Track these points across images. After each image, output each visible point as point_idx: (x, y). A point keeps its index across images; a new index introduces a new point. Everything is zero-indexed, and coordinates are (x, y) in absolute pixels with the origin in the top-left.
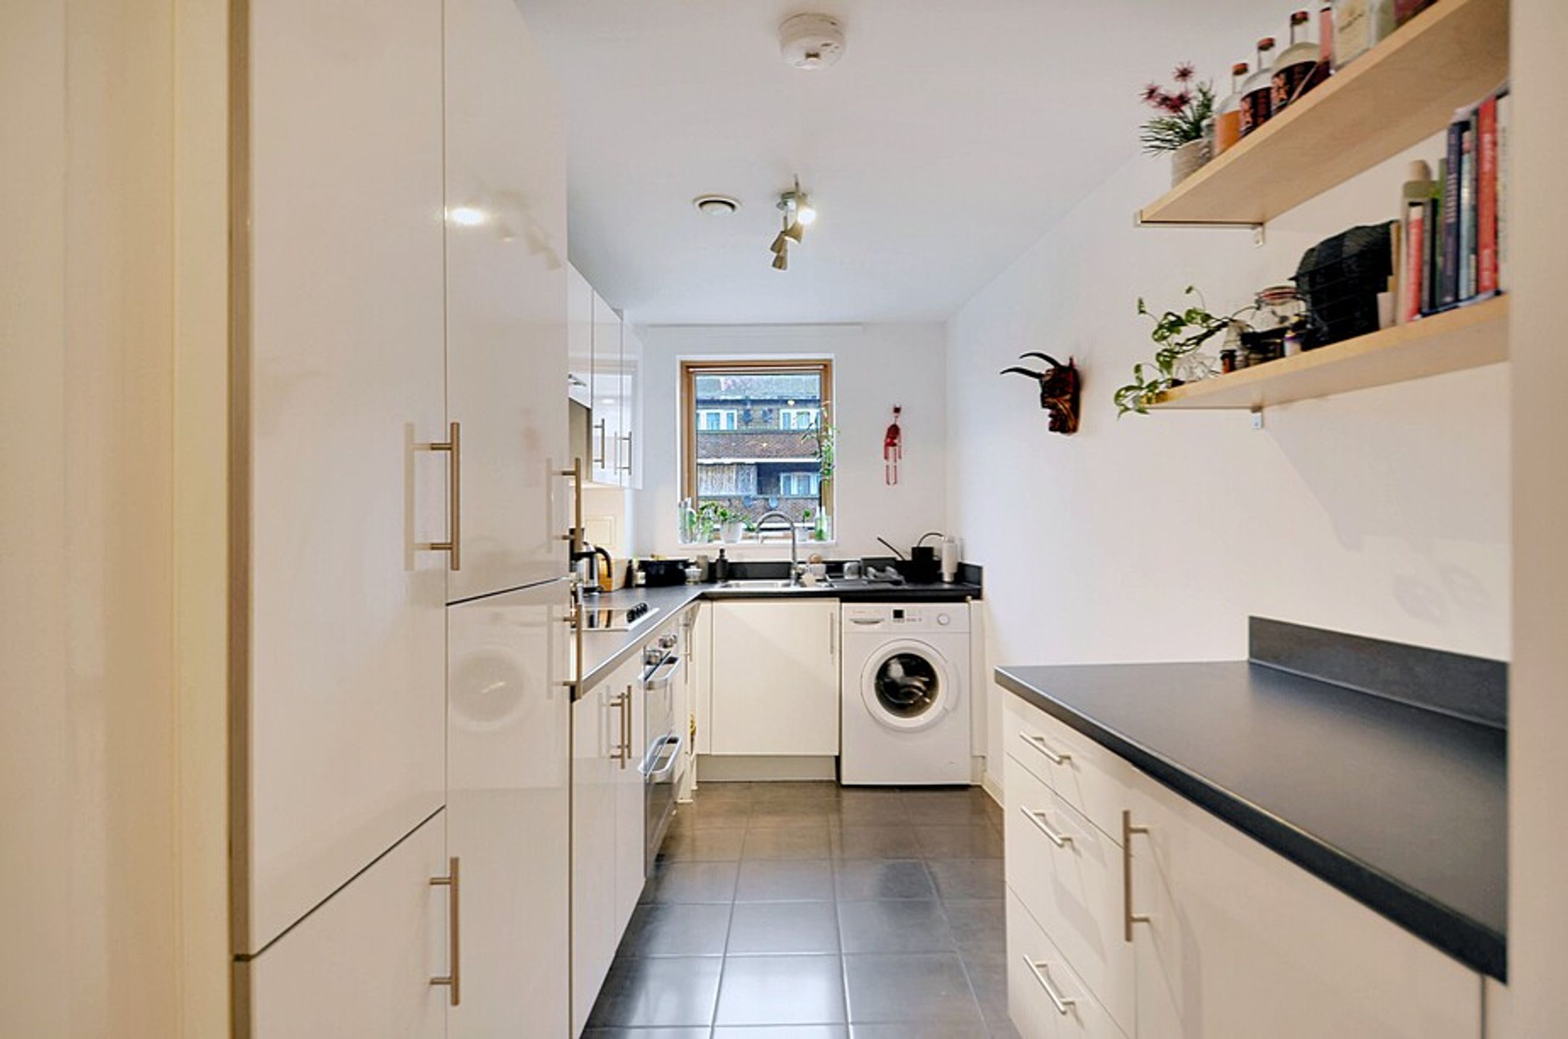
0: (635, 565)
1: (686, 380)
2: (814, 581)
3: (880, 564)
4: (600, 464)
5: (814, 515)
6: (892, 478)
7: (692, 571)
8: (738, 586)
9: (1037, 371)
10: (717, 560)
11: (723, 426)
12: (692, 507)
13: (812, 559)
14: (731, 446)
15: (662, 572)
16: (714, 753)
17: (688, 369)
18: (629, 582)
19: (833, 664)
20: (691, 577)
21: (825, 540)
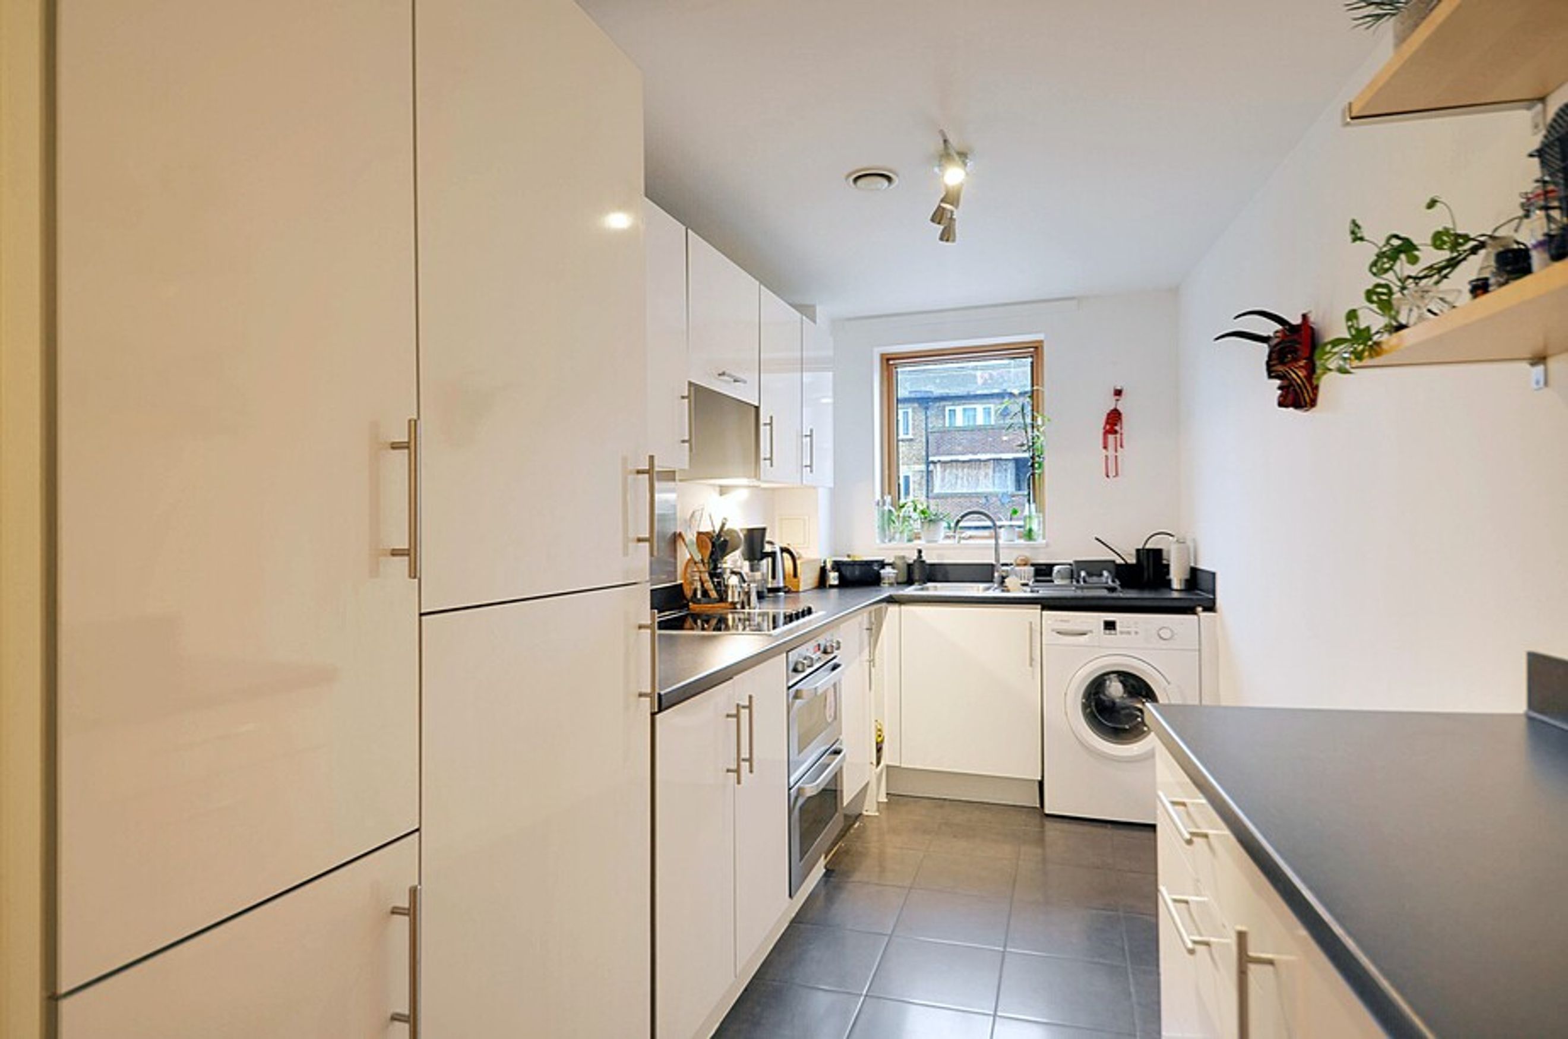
0: (829, 566)
1: (886, 374)
2: (1019, 585)
3: (1093, 568)
4: (768, 462)
5: (1022, 514)
6: (1112, 470)
7: (888, 572)
8: (936, 588)
9: (1265, 334)
10: (915, 561)
11: (980, 421)
12: (892, 505)
13: (1019, 562)
14: (987, 441)
15: (857, 573)
16: (903, 765)
17: (889, 362)
18: (822, 583)
19: (1033, 678)
20: (887, 578)
21: (1034, 540)
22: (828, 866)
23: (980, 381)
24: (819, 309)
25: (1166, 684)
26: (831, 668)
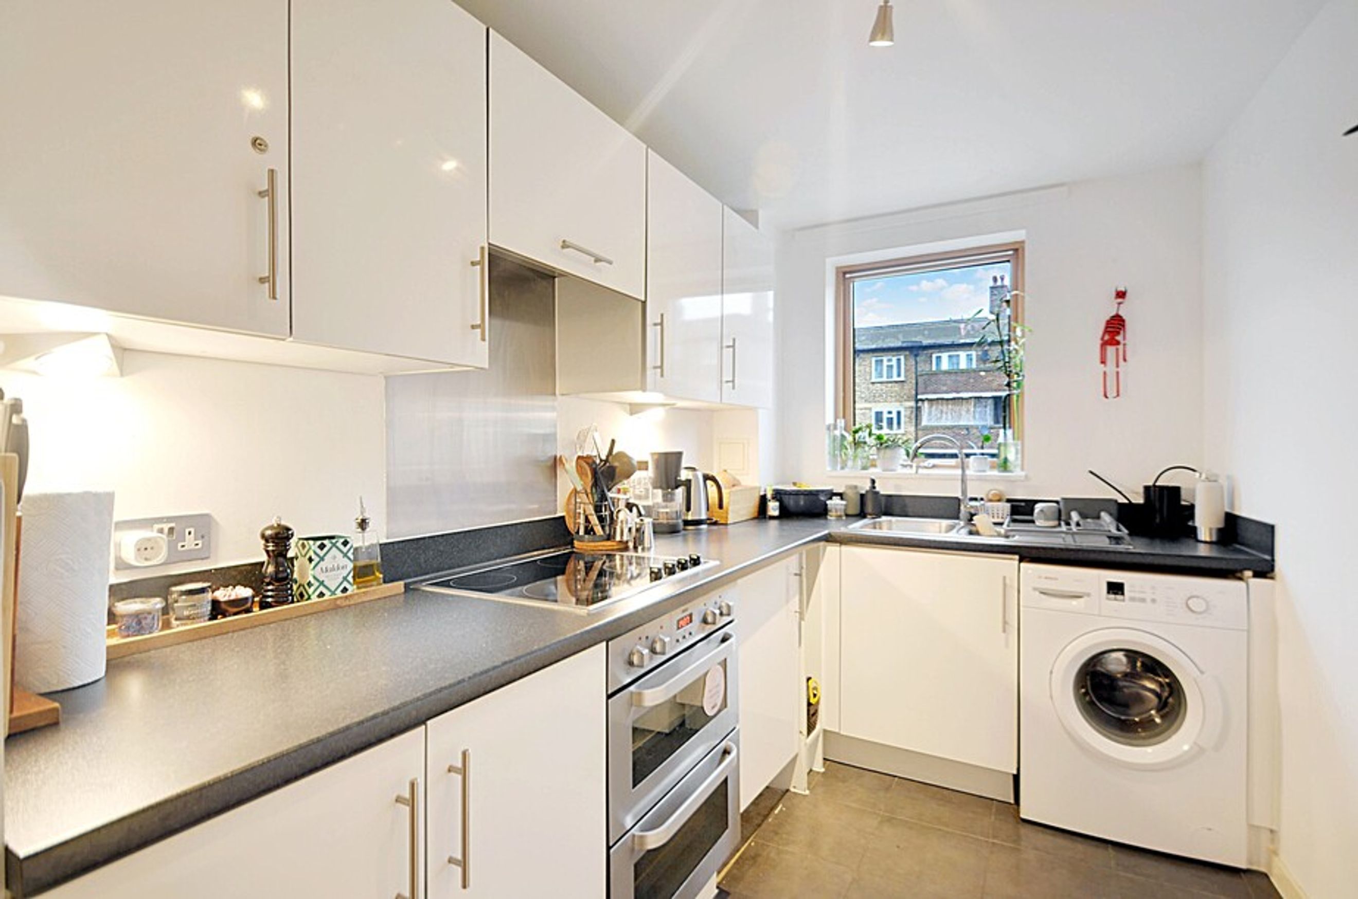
0: (769, 496)
1: (841, 288)
3: (1088, 508)
5: (996, 440)
7: (836, 503)
10: (867, 492)
11: (963, 365)
12: (846, 429)
13: (990, 497)
14: (968, 382)
15: (802, 503)
16: (842, 733)
17: (845, 276)
18: (762, 513)
19: (1007, 645)
20: (834, 510)
21: (1010, 471)
22: (721, 886)
23: (963, 332)
24: (762, 214)
25: (1198, 673)
26: (720, 638)
